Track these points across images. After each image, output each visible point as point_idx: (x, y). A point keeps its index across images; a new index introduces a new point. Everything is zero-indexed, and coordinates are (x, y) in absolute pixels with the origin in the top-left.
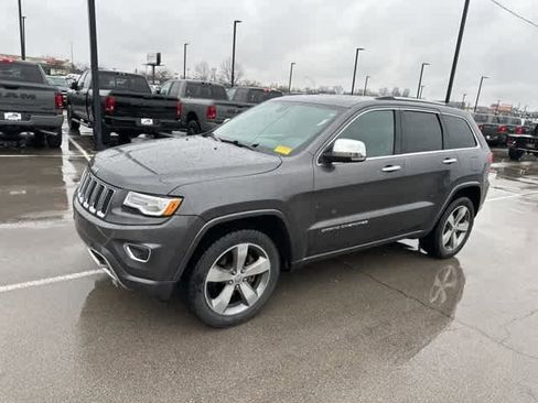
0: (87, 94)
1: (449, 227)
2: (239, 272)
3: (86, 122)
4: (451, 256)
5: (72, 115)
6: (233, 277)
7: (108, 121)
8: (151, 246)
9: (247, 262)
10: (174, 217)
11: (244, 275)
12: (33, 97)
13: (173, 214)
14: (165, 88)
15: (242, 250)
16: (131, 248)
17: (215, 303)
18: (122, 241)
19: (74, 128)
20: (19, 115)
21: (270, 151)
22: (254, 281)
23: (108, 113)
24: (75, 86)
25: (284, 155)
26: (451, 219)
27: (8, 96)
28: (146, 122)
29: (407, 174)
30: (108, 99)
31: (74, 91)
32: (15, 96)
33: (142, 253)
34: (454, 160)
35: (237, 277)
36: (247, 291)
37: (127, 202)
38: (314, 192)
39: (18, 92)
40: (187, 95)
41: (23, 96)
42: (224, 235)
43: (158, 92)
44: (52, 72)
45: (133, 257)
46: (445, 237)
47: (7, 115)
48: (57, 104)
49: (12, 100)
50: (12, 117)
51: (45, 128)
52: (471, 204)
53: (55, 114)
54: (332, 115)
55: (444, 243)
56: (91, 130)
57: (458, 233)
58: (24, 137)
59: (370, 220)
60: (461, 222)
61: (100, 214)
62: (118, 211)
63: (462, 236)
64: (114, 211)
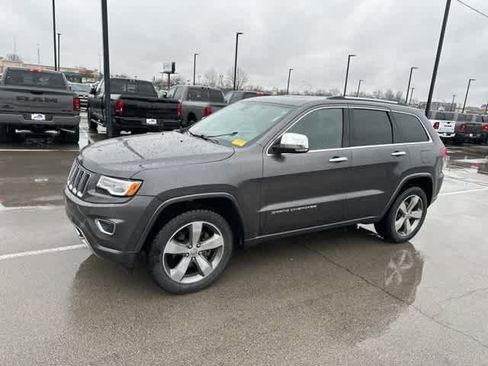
0: (102, 98)
1: (401, 214)
2: (194, 246)
3: (102, 122)
4: (405, 241)
5: (91, 116)
6: (189, 251)
7: (118, 121)
8: (116, 221)
9: (202, 238)
10: (136, 197)
11: (199, 249)
12: (55, 101)
13: (135, 195)
14: (170, 93)
15: (197, 227)
16: (101, 222)
17: (173, 273)
18: (94, 217)
19: (93, 127)
20: (44, 116)
21: (229, 144)
22: (210, 255)
23: (118, 114)
24: (94, 92)
25: (239, 147)
26: (402, 206)
27: (35, 100)
28: (149, 121)
29: (354, 164)
30: (118, 102)
31: (93, 96)
32: (40, 100)
33: (109, 227)
34: (403, 153)
35: (194, 251)
36: (202, 263)
37: (99, 184)
38: (263, 179)
39: (43, 96)
40: (188, 99)
41: (47, 100)
42: (180, 214)
43: (165, 96)
44: (84, 80)
45: (102, 230)
46: (398, 224)
47: (33, 116)
48: (75, 107)
49: (38, 104)
50: (38, 118)
51: (66, 127)
52: (423, 194)
53: (73, 115)
54: (284, 113)
55: (397, 229)
56: (105, 129)
57: (412, 220)
58: (50, 135)
59: (318, 205)
60: (414, 210)
61: (80, 194)
62: (92, 192)
63: (416, 223)
64: (89, 192)
